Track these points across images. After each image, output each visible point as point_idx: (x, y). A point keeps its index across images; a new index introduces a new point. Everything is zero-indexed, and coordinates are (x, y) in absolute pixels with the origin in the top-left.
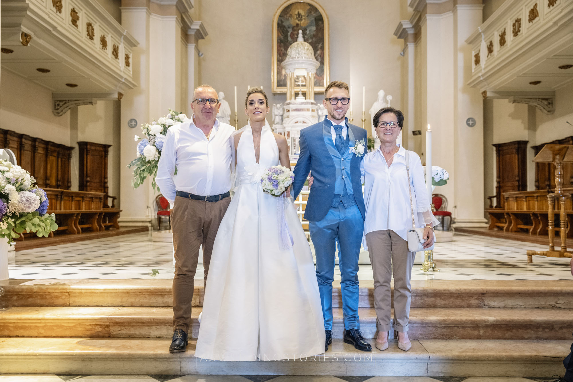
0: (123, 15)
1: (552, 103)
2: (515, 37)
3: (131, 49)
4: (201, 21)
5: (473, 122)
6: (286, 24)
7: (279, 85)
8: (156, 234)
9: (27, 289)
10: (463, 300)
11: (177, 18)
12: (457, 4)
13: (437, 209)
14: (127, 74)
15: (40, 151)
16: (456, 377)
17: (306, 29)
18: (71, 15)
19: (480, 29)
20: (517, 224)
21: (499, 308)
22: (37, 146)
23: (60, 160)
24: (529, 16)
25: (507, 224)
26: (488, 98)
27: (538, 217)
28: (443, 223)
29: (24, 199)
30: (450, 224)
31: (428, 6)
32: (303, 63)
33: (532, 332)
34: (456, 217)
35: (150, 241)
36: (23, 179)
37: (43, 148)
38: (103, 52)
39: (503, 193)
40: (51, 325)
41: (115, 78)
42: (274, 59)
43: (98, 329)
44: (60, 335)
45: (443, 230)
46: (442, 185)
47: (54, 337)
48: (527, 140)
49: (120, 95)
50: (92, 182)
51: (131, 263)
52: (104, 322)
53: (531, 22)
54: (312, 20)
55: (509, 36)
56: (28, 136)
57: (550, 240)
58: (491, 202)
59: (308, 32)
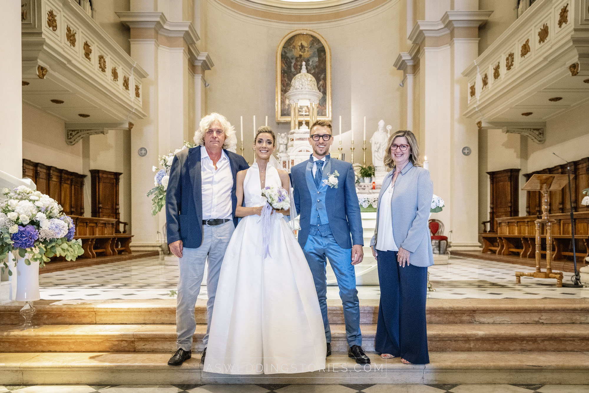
0: (132, 46)
1: (543, 133)
2: (508, 71)
3: (141, 81)
4: (207, 53)
5: (468, 151)
6: (289, 55)
7: (283, 114)
8: (167, 258)
9: (57, 309)
10: (456, 317)
11: (184, 50)
12: (454, 37)
13: (434, 234)
14: (137, 105)
15: (54, 179)
16: (449, 385)
17: (308, 60)
18: (84, 48)
19: (475, 62)
20: (509, 248)
21: (488, 323)
22: (51, 174)
23: (73, 188)
24: (522, 51)
25: (499, 248)
26: (482, 128)
27: (528, 241)
28: (439, 246)
29: (54, 226)
30: (446, 248)
31: (426, 39)
32: (306, 94)
33: (518, 345)
34: (452, 241)
35: (161, 264)
36: (53, 208)
37: (58, 176)
38: (114, 84)
39: (496, 219)
40: (81, 340)
41: (126, 108)
42: (277, 89)
43: (124, 344)
44: (89, 350)
45: (440, 253)
46: (437, 212)
47: (84, 352)
48: (519, 168)
49: (131, 125)
50: (104, 208)
51: (149, 285)
52: (129, 338)
53: (523, 57)
54: (315, 51)
55: (503, 70)
56: (43, 165)
57: (537, 262)
58: (485, 226)
59: (310, 63)
